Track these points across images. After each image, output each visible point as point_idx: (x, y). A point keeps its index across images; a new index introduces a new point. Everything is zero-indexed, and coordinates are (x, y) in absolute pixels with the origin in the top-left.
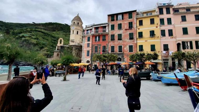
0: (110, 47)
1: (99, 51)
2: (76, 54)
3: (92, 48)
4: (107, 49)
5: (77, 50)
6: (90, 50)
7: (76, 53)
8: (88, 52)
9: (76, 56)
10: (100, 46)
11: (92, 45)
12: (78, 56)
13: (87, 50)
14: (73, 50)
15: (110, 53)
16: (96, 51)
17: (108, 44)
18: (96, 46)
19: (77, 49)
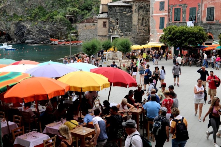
0: (205, 10)
1: (183, 18)
2: (139, 19)
3: (169, 13)
4: (199, 15)
5: (141, 11)
6: (166, 15)
7: (141, 18)
8: (162, 20)
9: (139, 25)
10: (184, 7)
11: (169, 6)
12: (144, 24)
13: (159, 16)
14: (133, 12)
15: (204, 23)
16: (177, 19)
17: (200, 4)
18: (177, 7)
19: (141, 8)
